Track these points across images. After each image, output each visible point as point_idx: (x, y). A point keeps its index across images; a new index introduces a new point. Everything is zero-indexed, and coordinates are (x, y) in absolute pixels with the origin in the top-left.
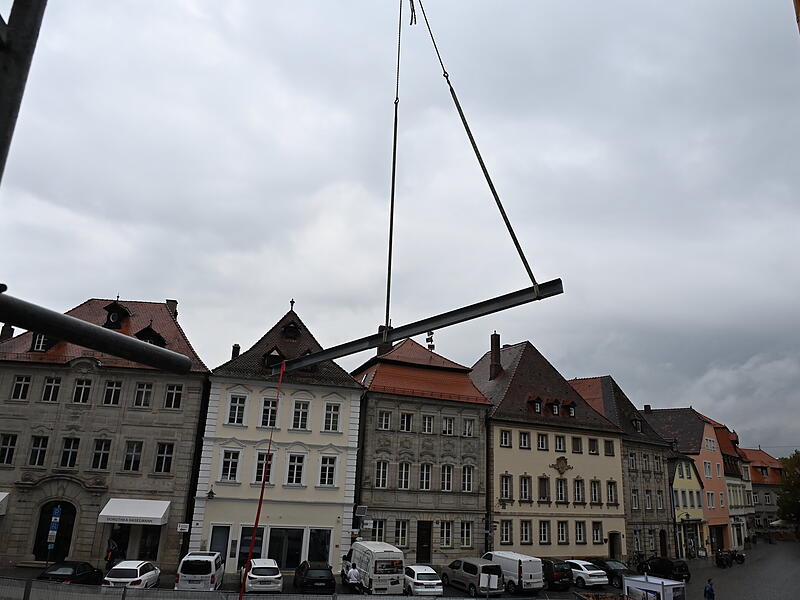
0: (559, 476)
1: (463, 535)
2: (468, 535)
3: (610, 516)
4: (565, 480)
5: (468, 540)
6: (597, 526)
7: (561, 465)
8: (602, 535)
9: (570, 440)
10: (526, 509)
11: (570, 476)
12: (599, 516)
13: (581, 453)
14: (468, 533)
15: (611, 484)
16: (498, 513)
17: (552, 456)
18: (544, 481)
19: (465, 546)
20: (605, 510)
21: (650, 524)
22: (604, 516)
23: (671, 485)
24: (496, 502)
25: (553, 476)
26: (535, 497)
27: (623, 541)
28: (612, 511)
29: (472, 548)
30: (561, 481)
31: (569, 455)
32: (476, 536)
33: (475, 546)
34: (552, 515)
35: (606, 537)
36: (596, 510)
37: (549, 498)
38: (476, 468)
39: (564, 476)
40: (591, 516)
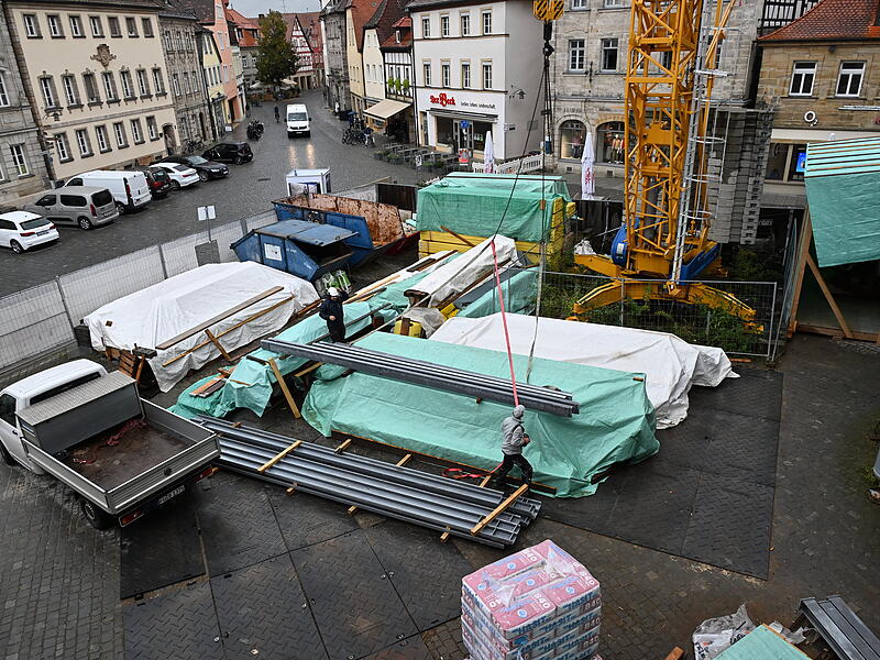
0: (103, 69)
1: (16, 163)
2: (21, 162)
3: (161, 108)
4: (110, 74)
5: (23, 167)
6: (150, 120)
7: (103, 54)
8: (156, 130)
9: (106, 20)
10: (77, 115)
11: (114, 67)
12: (150, 110)
13: (121, 37)
14: (20, 158)
15: (156, 71)
16: (48, 127)
17: (91, 45)
18: (88, 77)
19: (22, 175)
20: (155, 102)
21: (192, 109)
22: (156, 109)
23: (201, 63)
24: (42, 114)
25: (97, 69)
26: (84, 100)
27: (176, 132)
28: (163, 102)
29: (32, 176)
30: (107, 75)
31: (108, 40)
32: (32, 160)
33: (35, 172)
34: (106, 118)
35: (161, 131)
36: (148, 104)
37: (98, 98)
38: (8, 73)
39: (109, 69)
40: (143, 111)
